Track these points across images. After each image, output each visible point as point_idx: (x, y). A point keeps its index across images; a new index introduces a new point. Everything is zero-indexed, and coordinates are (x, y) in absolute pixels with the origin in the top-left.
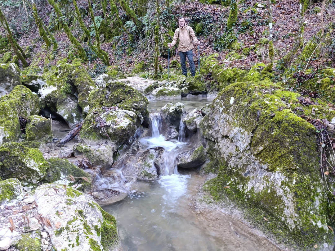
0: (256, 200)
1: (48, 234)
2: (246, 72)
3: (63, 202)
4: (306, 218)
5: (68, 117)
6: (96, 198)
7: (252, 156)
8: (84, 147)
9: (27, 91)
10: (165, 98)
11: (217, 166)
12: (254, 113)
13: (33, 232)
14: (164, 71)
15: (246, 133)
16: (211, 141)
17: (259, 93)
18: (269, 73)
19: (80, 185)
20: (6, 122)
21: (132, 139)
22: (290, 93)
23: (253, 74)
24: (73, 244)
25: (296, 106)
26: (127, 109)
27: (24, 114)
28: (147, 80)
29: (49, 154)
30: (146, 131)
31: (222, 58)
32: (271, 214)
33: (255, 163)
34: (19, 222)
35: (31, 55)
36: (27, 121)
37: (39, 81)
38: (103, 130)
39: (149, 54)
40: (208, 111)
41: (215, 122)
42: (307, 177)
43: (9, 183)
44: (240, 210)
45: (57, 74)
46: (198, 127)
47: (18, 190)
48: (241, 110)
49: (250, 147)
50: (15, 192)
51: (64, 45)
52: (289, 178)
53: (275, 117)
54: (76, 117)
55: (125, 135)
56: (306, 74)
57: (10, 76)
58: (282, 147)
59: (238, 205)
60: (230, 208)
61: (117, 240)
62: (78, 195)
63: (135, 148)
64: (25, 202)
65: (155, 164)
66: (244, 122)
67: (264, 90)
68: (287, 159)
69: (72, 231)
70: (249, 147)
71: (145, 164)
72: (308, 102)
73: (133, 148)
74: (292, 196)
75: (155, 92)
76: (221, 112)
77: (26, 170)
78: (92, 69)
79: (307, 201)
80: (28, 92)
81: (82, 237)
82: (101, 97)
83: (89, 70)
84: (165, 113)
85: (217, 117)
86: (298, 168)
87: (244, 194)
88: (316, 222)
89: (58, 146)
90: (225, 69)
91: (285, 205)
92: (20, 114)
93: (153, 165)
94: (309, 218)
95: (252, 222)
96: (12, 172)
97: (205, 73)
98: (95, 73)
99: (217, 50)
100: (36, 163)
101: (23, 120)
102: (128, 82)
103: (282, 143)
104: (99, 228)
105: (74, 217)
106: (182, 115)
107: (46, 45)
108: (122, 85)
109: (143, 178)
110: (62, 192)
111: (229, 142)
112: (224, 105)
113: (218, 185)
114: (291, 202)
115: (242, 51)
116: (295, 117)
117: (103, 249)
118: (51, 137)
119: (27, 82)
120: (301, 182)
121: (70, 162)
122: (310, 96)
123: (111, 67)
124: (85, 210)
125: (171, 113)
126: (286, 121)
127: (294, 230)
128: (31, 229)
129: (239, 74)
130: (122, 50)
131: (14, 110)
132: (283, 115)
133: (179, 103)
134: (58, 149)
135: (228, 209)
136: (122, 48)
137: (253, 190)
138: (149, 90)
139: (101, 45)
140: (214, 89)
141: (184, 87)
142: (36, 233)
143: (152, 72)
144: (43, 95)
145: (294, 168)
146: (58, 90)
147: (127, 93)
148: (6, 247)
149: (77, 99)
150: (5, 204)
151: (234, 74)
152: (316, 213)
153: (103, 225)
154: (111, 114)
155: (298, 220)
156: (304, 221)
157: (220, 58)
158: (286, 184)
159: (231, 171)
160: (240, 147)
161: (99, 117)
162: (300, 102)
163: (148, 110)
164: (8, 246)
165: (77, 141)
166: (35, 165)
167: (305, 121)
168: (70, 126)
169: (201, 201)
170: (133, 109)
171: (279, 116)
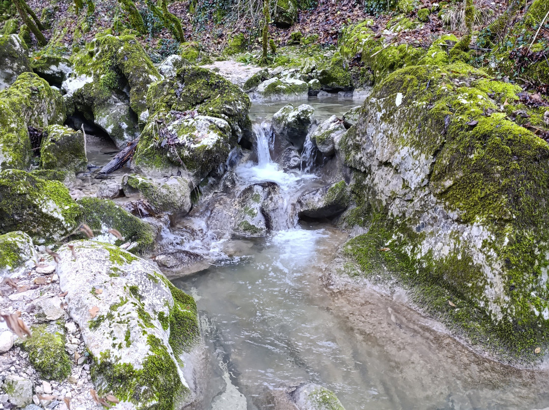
0: (436, 272)
1: (78, 325)
2: (423, 51)
3: (104, 272)
4: (524, 303)
5: (113, 130)
6: (162, 266)
7: (432, 197)
8: (140, 179)
9: (42, 83)
10: (280, 98)
11: (368, 214)
12: (438, 121)
13: (52, 323)
14: (277, 50)
15: (423, 156)
16: (360, 172)
17: (448, 85)
18: (463, 52)
19: (135, 244)
20: (5, 136)
21: (224, 168)
22: (504, 85)
23: (435, 54)
24: (121, 344)
25: (514, 108)
26: (213, 114)
27: (37, 124)
28: (248, 66)
29: (81, 192)
30: (247, 155)
31: (380, 28)
32: (461, 296)
33: (435, 210)
34: (28, 305)
35: (50, 25)
36: (41, 135)
37: (62, 66)
38: (172, 152)
39: (253, 20)
40: (356, 120)
41: (368, 138)
42: (528, 234)
43: (10, 239)
44: (407, 288)
45: (91, 54)
46: (337, 147)
47: (26, 251)
48: (415, 117)
49: (429, 180)
50: (21, 255)
51: (106, 6)
52: (497, 235)
53: (478, 127)
54: (128, 129)
55: (210, 161)
56: (533, 51)
57: (10, 57)
58: (486, 181)
59: (404, 279)
60: (390, 285)
61: (197, 336)
62: (130, 261)
63: (228, 183)
64: (39, 271)
65: (262, 211)
66: (420, 138)
67: (457, 80)
68: (495, 202)
69: (118, 322)
70: (426, 181)
71: (245, 210)
72: (536, 101)
73: (224, 183)
74: (501, 265)
75: (262, 87)
76: (378, 119)
77: (42, 217)
78: (155, 48)
79: (527, 275)
80: (43, 85)
81: (135, 332)
82: (168, 94)
83: (150, 49)
84: (279, 123)
85: (371, 130)
86: (514, 217)
87: (414, 262)
88: (540, 310)
89: (97, 179)
90: (385, 46)
91: (486, 281)
92: (30, 122)
93: (259, 212)
94: (528, 304)
95: (426, 308)
96: (17, 221)
97: (350, 55)
98: (159, 55)
99: (372, 14)
100: (58, 206)
101: (36, 133)
102: (217, 70)
103: (487, 173)
104: (165, 316)
105: (121, 298)
106: (309, 127)
107: (75, 7)
108: (204, 72)
109: (242, 234)
110: (102, 256)
111: (392, 173)
112: (383, 108)
113: (370, 247)
114: (498, 276)
115: (417, 14)
116: (513, 126)
117: (172, 351)
118: (84, 163)
119: (42, 68)
120: (519, 241)
121: (118, 205)
122: (540, 91)
123: (186, 44)
124: (141, 286)
125: (289, 124)
126: (497, 134)
127: (500, 322)
128: (47, 318)
129: (409, 55)
130: (205, 14)
131: (19, 115)
132: (492, 123)
133: (303, 105)
134: (98, 183)
135: (386, 286)
136: (206, 10)
137: (431, 255)
138: (252, 83)
139: (169, 5)
140: (366, 82)
141: (312, 78)
142: (57, 324)
143: (257, 54)
144: (70, 91)
145: (508, 218)
146: (95, 82)
147: (212, 86)
148: (5, 348)
149: (127, 98)
150: (4, 275)
151: (401, 55)
152: (540, 296)
153: (173, 312)
154: (186, 124)
155: (509, 306)
156: (520, 308)
157: (377, 28)
158: (492, 245)
159: (393, 223)
160: (410, 181)
161: (165, 129)
162: (523, 101)
163: (251, 118)
164: (9, 346)
165: (129, 170)
166: (55, 209)
167: (533, 135)
168: (117, 145)
169: (340, 272)
170: (223, 115)
171: (485, 125)
